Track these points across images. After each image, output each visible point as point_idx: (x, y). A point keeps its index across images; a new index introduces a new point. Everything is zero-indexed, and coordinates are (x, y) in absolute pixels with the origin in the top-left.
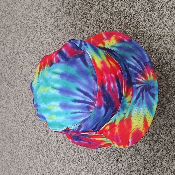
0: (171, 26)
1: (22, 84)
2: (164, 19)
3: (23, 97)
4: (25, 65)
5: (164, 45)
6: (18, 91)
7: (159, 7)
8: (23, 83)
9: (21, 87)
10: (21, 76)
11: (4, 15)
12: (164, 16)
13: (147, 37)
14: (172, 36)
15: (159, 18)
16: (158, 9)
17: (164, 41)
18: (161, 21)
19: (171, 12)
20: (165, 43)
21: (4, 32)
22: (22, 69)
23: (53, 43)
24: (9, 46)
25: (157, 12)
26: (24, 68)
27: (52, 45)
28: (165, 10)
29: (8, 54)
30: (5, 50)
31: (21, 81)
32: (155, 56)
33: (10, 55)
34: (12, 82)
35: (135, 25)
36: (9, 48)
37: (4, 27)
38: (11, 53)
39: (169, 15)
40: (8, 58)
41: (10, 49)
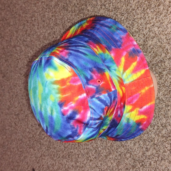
0: (167, 24)
1: (17, 77)
2: (160, 18)
3: (18, 90)
4: (21, 59)
5: (159, 44)
6: (13, 83)
7: (156, 5)
8: (19, 76)
9: (16, 80)
10: (17, 69)
11: (3, 8)
12: (161, 14)
13: (142, 35)
14: (167, 35)
15: (156, 16)
16: (155, 6)
17: (159, 40)
18: (157, 19)
19: (168, 11)
20: (160, 41)
21: (3, 24)
22: (18, 62)
23: (50, 37)
24: (7, 39)
25: (154, 10)
26: (20, 61)
27: (49, 39)
28: (162, 8)
29: (5, 47)
30: (3, 43)
31: (16, 74)
32: (150, 54)
33: (7, 48)
34: (8, 74)
35: (132, 22)
36: (7, 40)
37: (3, 20)
38: (8, 46)
39: (165, 13)
40: (5, 51)
41: (8, 42)
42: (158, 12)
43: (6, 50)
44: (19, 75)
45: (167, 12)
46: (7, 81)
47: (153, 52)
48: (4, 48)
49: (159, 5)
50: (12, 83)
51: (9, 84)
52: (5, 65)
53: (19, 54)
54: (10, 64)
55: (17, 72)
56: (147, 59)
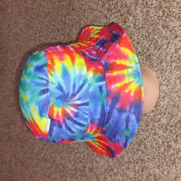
42: (162, 70)
43: (20, 136)
44: (37, 161)
45: (171, 68)
46: (27, 169)
47: (168, 113)
48: (17, 135)
49: (161, 63)
50: (31, 171)
51: (28, 172)
52: (22, 152)
53: (33, 139)
54: (26, 151)
55: (34, 158)
56: (164, 122)
